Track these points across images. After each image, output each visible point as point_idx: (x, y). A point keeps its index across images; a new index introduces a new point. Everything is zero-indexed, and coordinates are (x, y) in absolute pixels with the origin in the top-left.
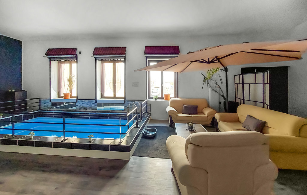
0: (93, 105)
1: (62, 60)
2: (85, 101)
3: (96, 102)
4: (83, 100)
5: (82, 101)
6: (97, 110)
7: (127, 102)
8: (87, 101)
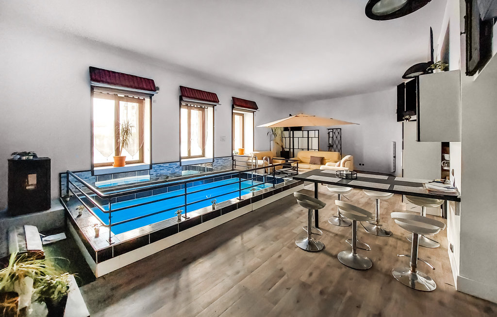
0: (177, 170)
1: (119, 95)
2: (164, 165)
3: (180, 165)
4: (162, 165)
5: (160, 166)
6: (181, 176)
7: (215, 161)
8: (168, 165)
